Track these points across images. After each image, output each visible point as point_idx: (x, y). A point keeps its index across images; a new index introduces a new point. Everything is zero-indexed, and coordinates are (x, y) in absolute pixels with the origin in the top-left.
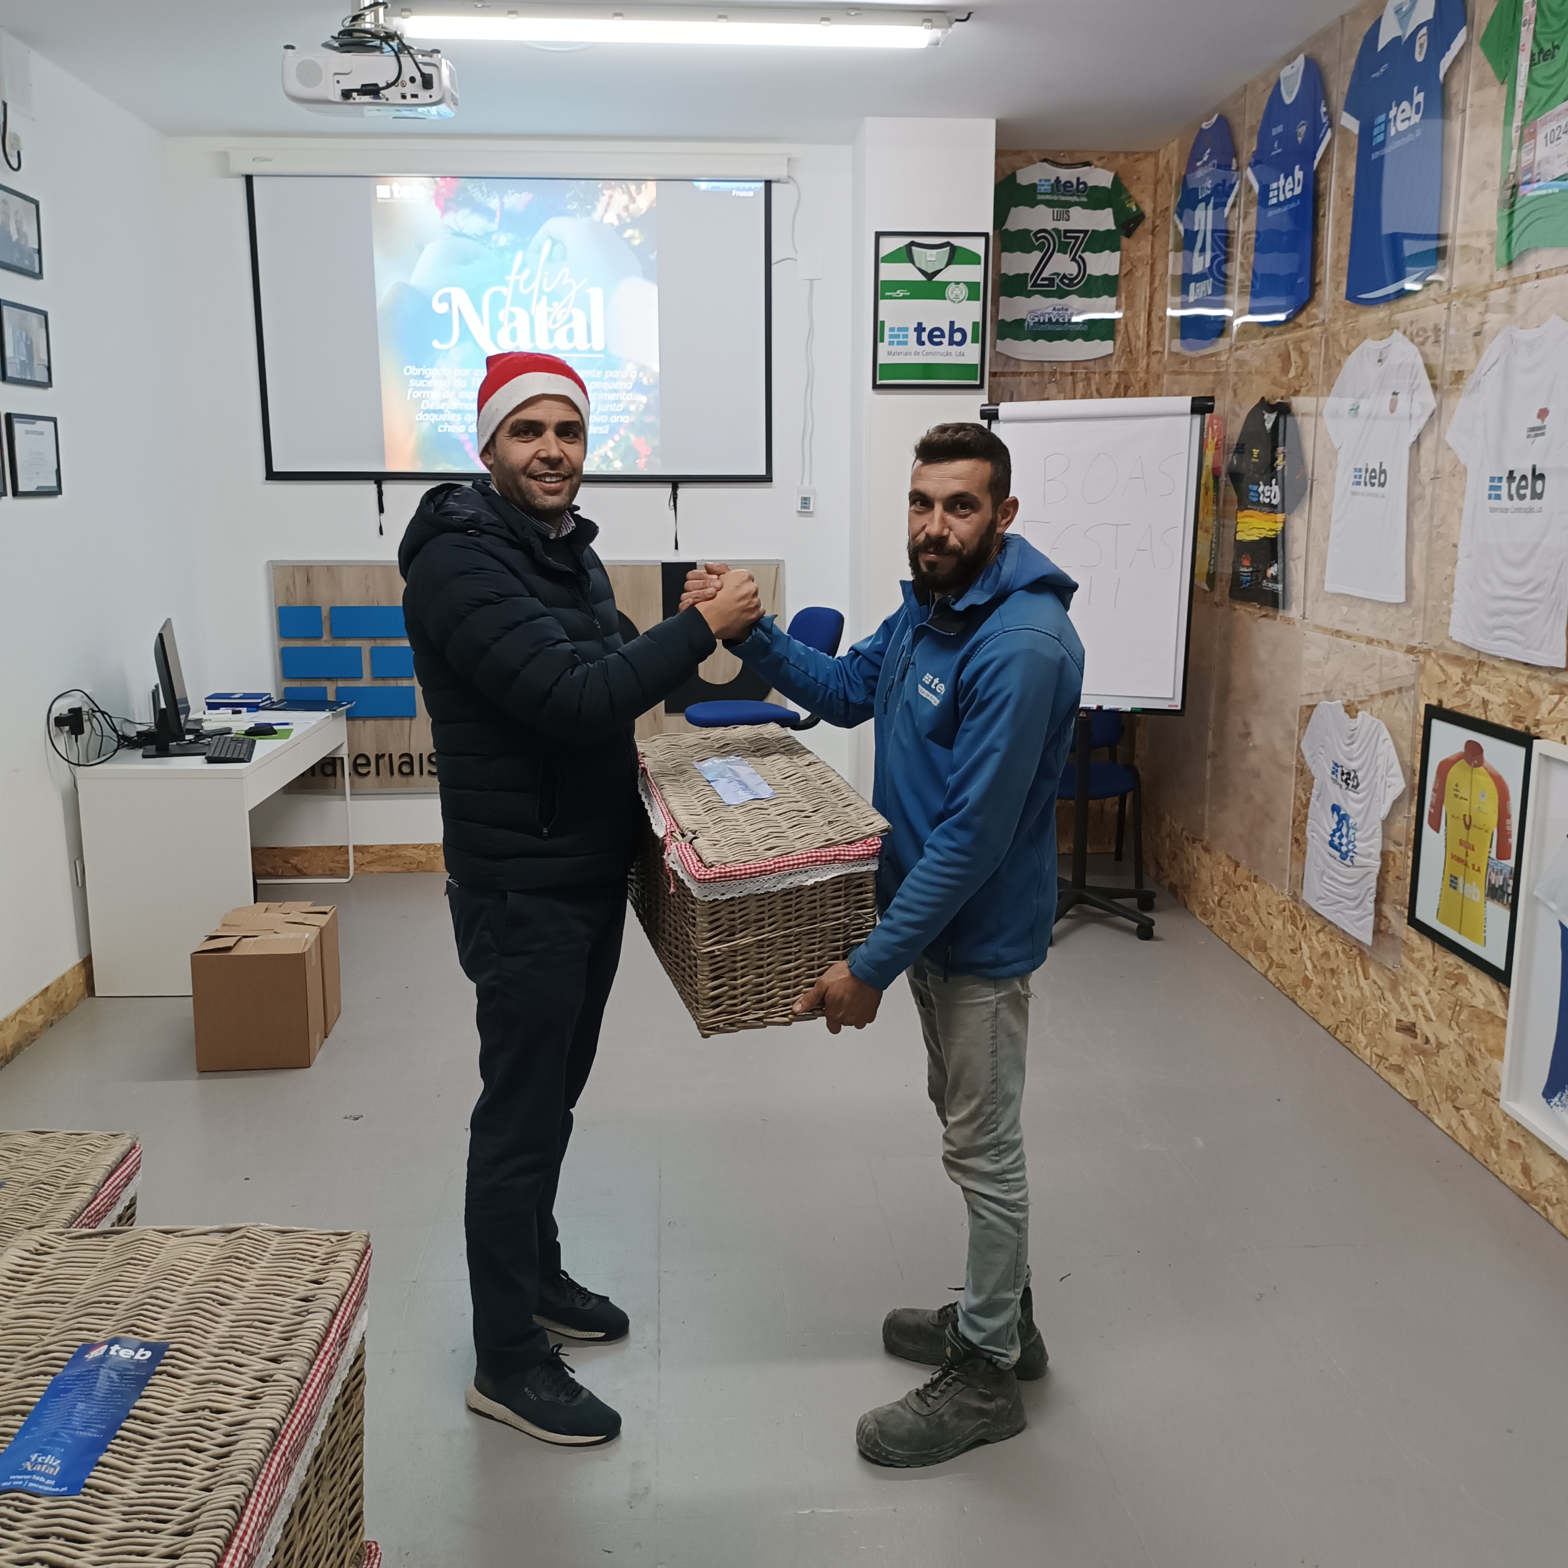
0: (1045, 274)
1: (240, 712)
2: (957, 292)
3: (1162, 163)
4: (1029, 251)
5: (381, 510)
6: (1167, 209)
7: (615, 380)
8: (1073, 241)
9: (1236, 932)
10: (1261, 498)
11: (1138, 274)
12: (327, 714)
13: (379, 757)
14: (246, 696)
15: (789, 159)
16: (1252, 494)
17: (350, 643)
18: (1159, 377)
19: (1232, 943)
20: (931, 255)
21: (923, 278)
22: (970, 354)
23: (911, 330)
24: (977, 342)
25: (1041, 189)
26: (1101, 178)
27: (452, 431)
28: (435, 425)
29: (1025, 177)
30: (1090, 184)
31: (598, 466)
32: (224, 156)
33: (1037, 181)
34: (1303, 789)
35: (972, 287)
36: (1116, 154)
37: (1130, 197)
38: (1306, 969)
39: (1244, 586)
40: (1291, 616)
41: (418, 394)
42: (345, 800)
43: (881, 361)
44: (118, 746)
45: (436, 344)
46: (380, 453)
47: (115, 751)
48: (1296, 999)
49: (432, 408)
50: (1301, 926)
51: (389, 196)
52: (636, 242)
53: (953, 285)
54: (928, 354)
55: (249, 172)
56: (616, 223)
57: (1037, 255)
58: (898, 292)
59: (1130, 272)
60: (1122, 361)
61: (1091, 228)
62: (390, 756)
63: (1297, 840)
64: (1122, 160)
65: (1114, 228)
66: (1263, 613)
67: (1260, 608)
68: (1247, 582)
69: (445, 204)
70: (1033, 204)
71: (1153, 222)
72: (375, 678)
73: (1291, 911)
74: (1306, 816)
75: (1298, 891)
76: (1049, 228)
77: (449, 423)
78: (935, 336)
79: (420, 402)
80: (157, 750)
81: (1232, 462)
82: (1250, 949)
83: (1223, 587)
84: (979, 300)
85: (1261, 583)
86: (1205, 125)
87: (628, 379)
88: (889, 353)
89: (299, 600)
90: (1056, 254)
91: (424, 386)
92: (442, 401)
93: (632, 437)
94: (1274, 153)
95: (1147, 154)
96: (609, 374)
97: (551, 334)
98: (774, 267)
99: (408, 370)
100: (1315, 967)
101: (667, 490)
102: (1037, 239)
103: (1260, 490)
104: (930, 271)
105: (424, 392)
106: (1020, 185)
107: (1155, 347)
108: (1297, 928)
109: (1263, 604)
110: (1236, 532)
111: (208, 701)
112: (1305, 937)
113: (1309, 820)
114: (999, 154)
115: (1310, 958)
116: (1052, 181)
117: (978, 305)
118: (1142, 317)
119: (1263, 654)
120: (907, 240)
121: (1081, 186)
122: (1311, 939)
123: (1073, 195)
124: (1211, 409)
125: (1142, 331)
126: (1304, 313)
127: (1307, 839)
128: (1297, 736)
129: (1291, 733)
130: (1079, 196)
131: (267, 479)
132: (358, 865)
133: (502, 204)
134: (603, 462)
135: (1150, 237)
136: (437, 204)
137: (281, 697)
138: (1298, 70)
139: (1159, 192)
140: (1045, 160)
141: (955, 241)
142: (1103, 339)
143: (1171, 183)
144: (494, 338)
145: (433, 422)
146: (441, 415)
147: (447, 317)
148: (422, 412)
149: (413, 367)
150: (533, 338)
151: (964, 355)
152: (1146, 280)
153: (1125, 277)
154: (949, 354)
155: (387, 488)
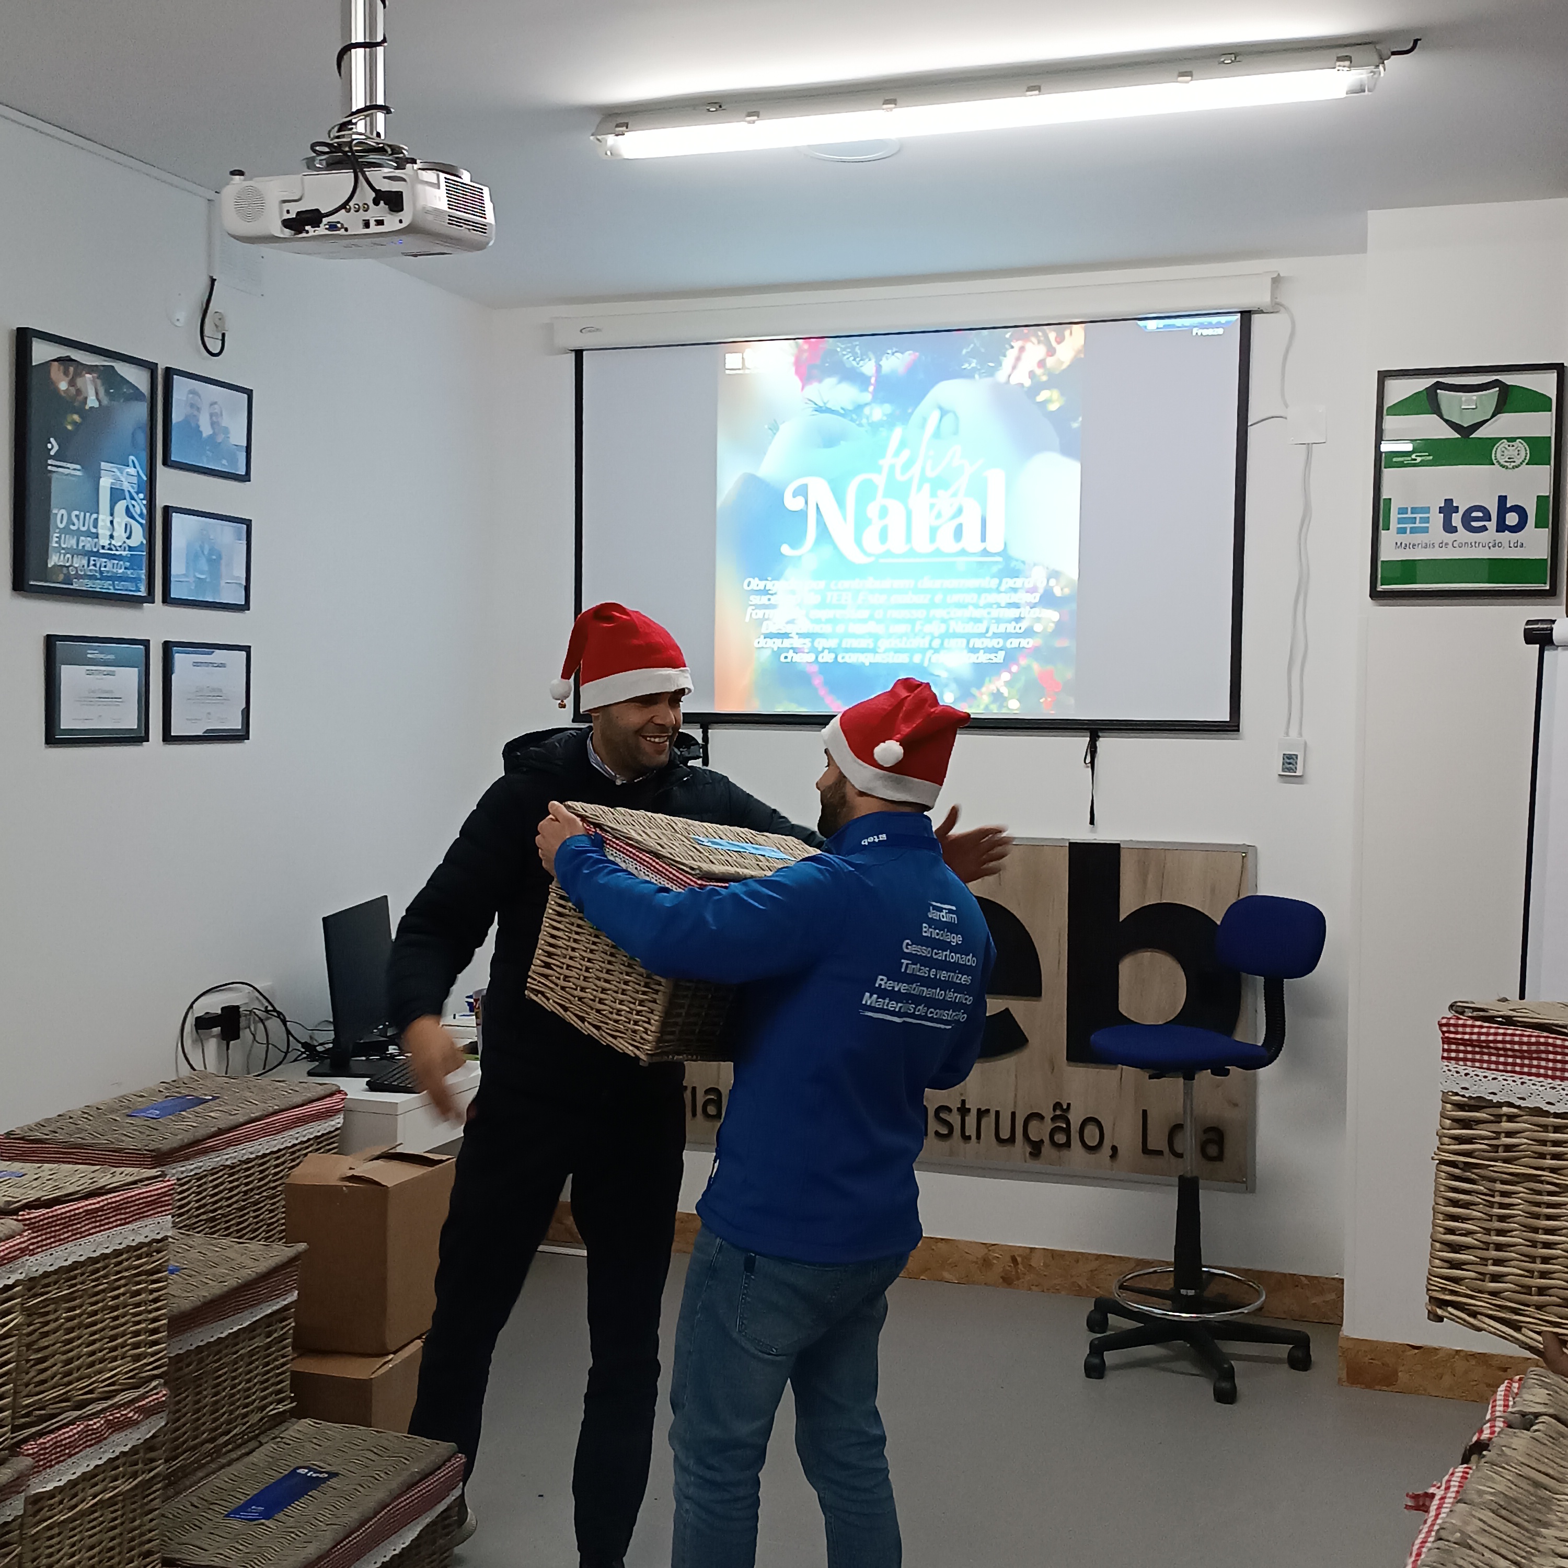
2: (1511, 452)
7: (1015, 590)
15: (1274, 279)
20: (1469, 401)
21: (1455, 434)
22: (1533, 544)
23: (1436, 510)
24: (1546, 526)
27: (799, 661)
28: (777, 653)
31: (987, 707)
32: (550, 328)
35: (1537, 445)
43: (1385, 555)
45: (785, 549)
49: (775, 631)
51: (741, 367)
52: (1054, 407)
53: (1505, 443)
55: (579, 346)
56: (1028, 383)
69: (806, 372)
77: (796, 651)
78: (1474, 518)
79: (761, 624)
80: (331, 1066)
84: (1547, 462)
87: (1033, 590)
88: (1398, 545)
91: (767, 603)
92: (788, 623)
93: (1036, 667)
96: (1008, 583)
97: (933, 531)
98: (1251, 430)
99: (749, 584)
101: (1082, 741)
104: (1466, 424)
105: (767, 611)
117: (1547, 469)
133: (879, 368)
134: (994, 702)
136: (797, 372)
141: (1509, 379)
144: (858, 542)
145: (776, 649)
146: (785, 640)
147: (802, 515)
148: (762, 637)
149: (757, 579)
150: (909, 538)
151: (1521, 546)
154: (1495, 545)
155: (714, 733)
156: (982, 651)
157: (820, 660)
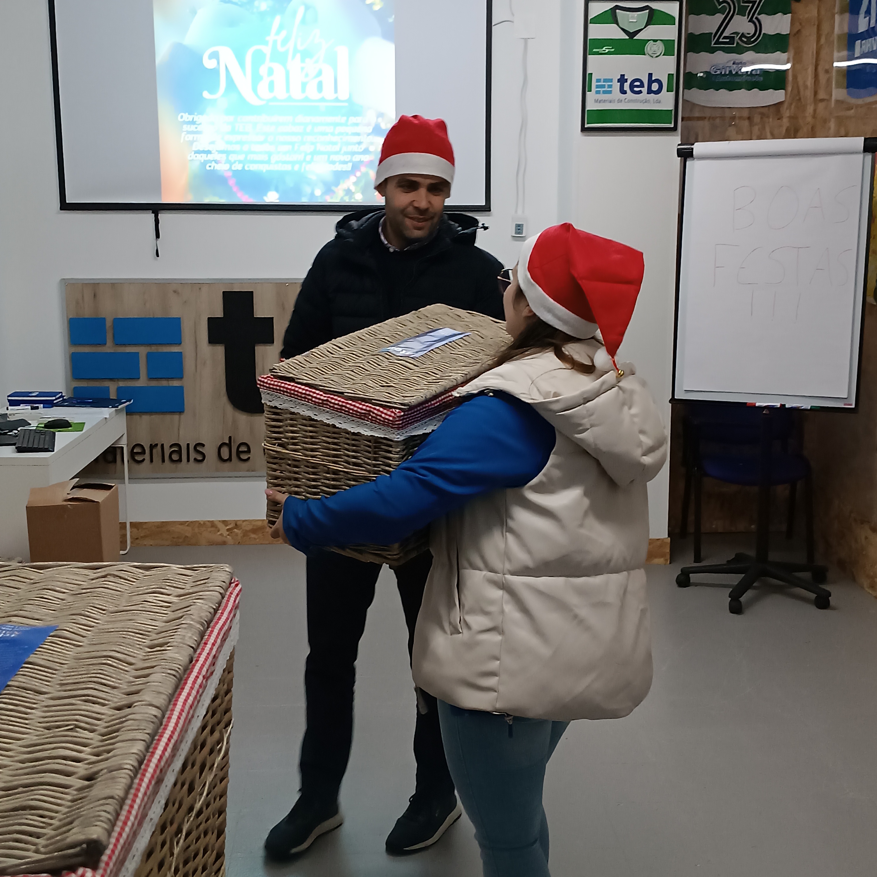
0: (726, 33)
1: (37, 408)
2: (655, 48)
4: (712, 14)
5: (158, 236)
7: (357, 124)
13: (152, 447)
14: (41, 394)
17: (129, 349)
18: (825, 121)
20: (633, 18)
21: (625, 37)
22: (665, 101)
23: (616, 80)
24: (672, 91)
27: (218, 169)
28: (204, 164)
31: (342, 198)
35: (668, 44)
41: (190, 137)
42: (124, 482)
43: (588, 107)
45: (205, 94)
46: (157, 187)
49: (201, 149)
52: (377, 8)
53: (652, 42)
54: (630, 101)
57: (719, 18)
58: (604, 49)
59: (799, 32)
60: (793, 107)
62: (162, 445)
72: (151, 379)
77: (217, 162)
78: (636, 86)
79: (192, 144)
84: (673, 55)
87: (368, 125)
88: (596, 101)
89: (87, 313)
90: (736, 17)
91: (195, 130)
92: (210, 143)
96: (352, 120)
97: (304, 86)
98: (495, 30)
99: (182, 117)
102: (719, 4)
104: (632, 30)
105: (195, 136)
107: (822, 95)
111: (10, 398)
117: (673, 60)
118: (810, 70)
120: (612, 4)
125: (810, 82)
131: (61, 209)
134: (346, 195)
135: (817, 2)
137: (72, 395)
141: (654, 5)
142: (776, 88)
144: (255, 89)
145: (202, 161)
146: (209, 155)
147: (215, 72)
148: (193, 152)
149: (187, 114)
150: (288, 90)
151: (660, 102)
152: (814, 38)
153: (795, 35)
154: (646, 101)
155: (162, 216)
156: (338, 163)
157: (233, 168)
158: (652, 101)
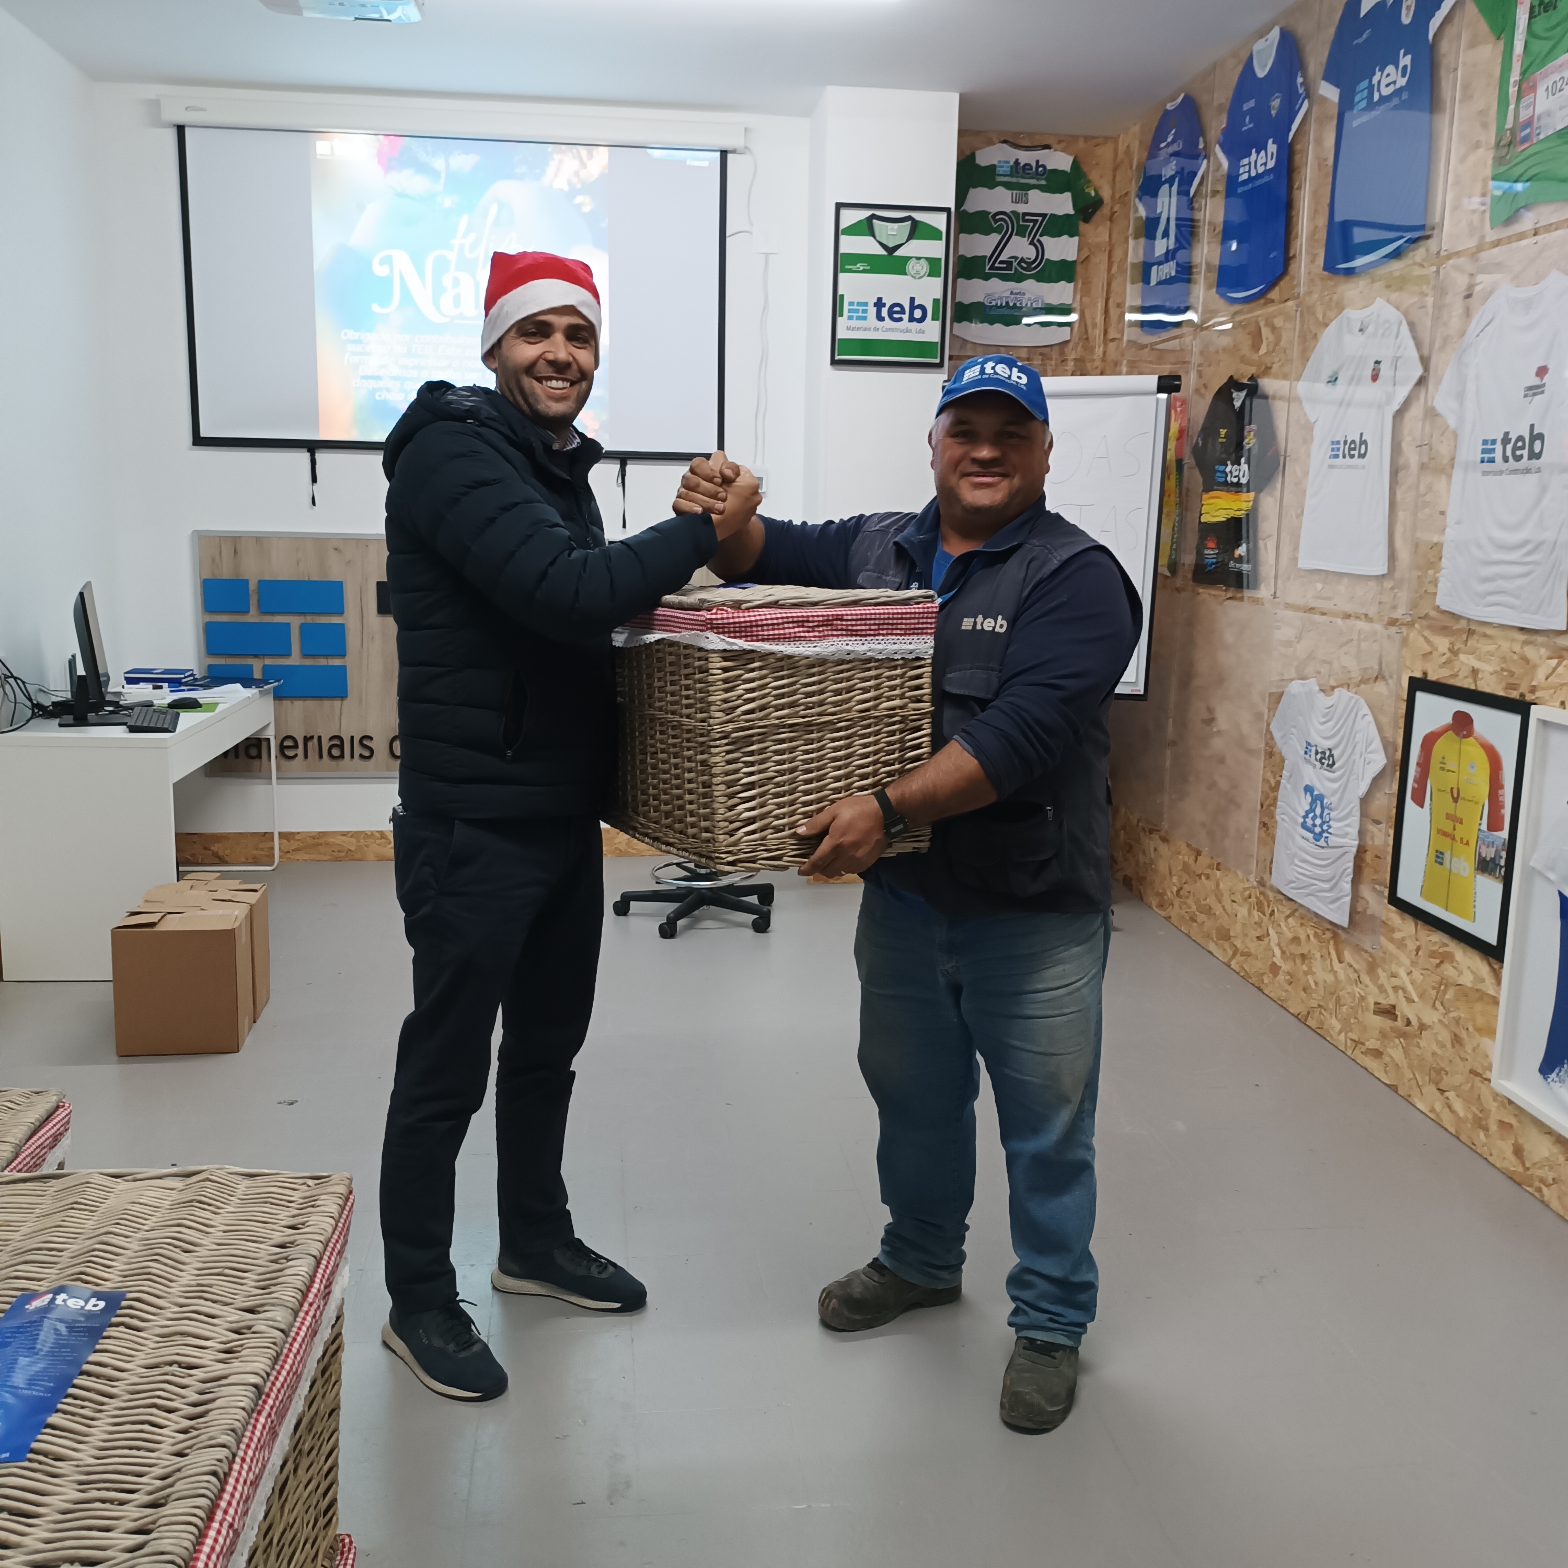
0: (1003, 257)
1: (161, 687)
2: (918, 267)
3: (1122, 148)
4: (987, 233)
5: (314, 480)
6: (1127, 194)
8: (1031, 224)
9: (1195, 921)
10: (1229, 479)
11: (1094, 260)
12: (252, 692)
13: (307, 739)
14: (166, 672)
15: (746, 129)
16: (1218, 474)
17: (279, 619)
18: (1117, 360)
19: (1192, 934)
20: (892, 229)
21: (884, 253)
22: (930, 331)
23: (871, 305)
24: (938, 320)
25: (1000, 171)
26: (1060, 161)
28: (373, 392)
29: (984, 158)
30: (1049, 167)
32: (155, 105)
33: (995, 162)
34: (1272, 772)
36: (1075, 138)
37: (1089, 181)
38: (1274, 956)
39: (1209, 568)
40: (1260, 596)
41: (356, 359)
42: (271, 784)
43: (840, 335)
44: (33, 714)
45: (375, 308)
46: (314, 420)
47: (28, 721)
48: (1262, 987)
49: (370, 374)
50: (1268, 912)
51: (329, 153)
52: (587, 209)
53: (914, 261)
54: (888, 330)
55: (181, 122)
56: (566, 188)
57: (995, 238)
58: (858, 266)
59: (1088, 258)
60: (1079, 348)
61: (1049, 211)
62: (320, 738)
63: (1265, 825)
64: (1081, 144)
65: (1072, 212)
66: (1229, 595)
67: (1226, 590)
68: (1212, 564)
69: (388, 163)
70: (992, 185)
71: (1112, 208)
72: (305, 655)
73: (1257, 898)
74: (1275, 799)
75: (1266, 877)
76: (1008, 211)
77: (388, 390)
78: (895, 312)
79: (358, 368)
80: (74, 719)
81: (1197, 443)
82: (1212, 939)
83: (1186, 572)
84: (939, 276)
85: (1228, 564)
86: (1169, 107)
88: (848, 328)
89: (226, 573)
90: (1014, 237)
91: (362, 351)
92: (380, 367)
94: (1245, 128)
95: (1107, 139)
98: (729, 241)
99: (345, 334)
100: (1283, 952)
101: (615, 467)
102: (996, 221)
103: (1228, 470)
104: (891, 245)
105: (362, 358)
106: (978, 166)
107: (1112, 334)
108: (1264, 915)
109: (1228, 586)
110: (1201, 515)
111: (127, 675)
112: (1273, 922)
113: (1279, 803)
114: (961, 133)
115: (1279, 945)
116: (1012, 163)
117: (939, 282)
118: (1099, 305)
119: (1229, 637)
120: (868, 213)
121: (1041, 169)
122: (1279, 925)
123: (1032, 178)
124: (1177, 389)
126: (1277, 289)
127: (1276, 822)
128: (1266, 717)
129: (1259, 716)
130: (1038, 179)
131: (194, 444)
132: (284, 853)
133: (448, 166)
135: (1108, 223)
136: (379, 162)
137: (204, 674)
138: (1272, 44)
139: (1118, 178)
140: (1005, 142)
141: (918, 216)
143: (1131, 167)
144: (436, 305)
145: (371, 389)
146: (379, 381)
147: (388, 280)
148: (359, 378)
149: (351, 330)
151: (923, 332)
152: (1104, 266)
153: (1083, 262)
154: (909, 331)
155: (321, 456)
158: (914, 331)
